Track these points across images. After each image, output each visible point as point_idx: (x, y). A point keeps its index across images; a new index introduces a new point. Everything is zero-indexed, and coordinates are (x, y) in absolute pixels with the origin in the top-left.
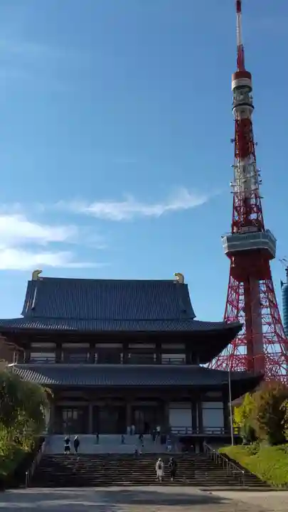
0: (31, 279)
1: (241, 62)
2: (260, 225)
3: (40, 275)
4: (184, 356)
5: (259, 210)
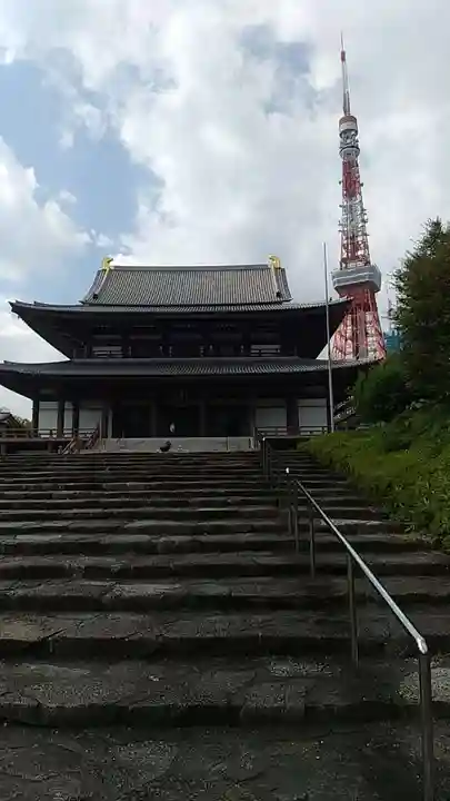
2: (367, 259)
4: (278, 347)
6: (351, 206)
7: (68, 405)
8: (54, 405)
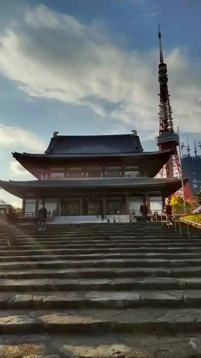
0: (53, 137)
1: (161, 60)
2: (172, 130)
3: (57, 135)
4: (137, 172)
5: (172, 125)
6: (164, 106)
7: (40, 201)
8: (34, 201)
